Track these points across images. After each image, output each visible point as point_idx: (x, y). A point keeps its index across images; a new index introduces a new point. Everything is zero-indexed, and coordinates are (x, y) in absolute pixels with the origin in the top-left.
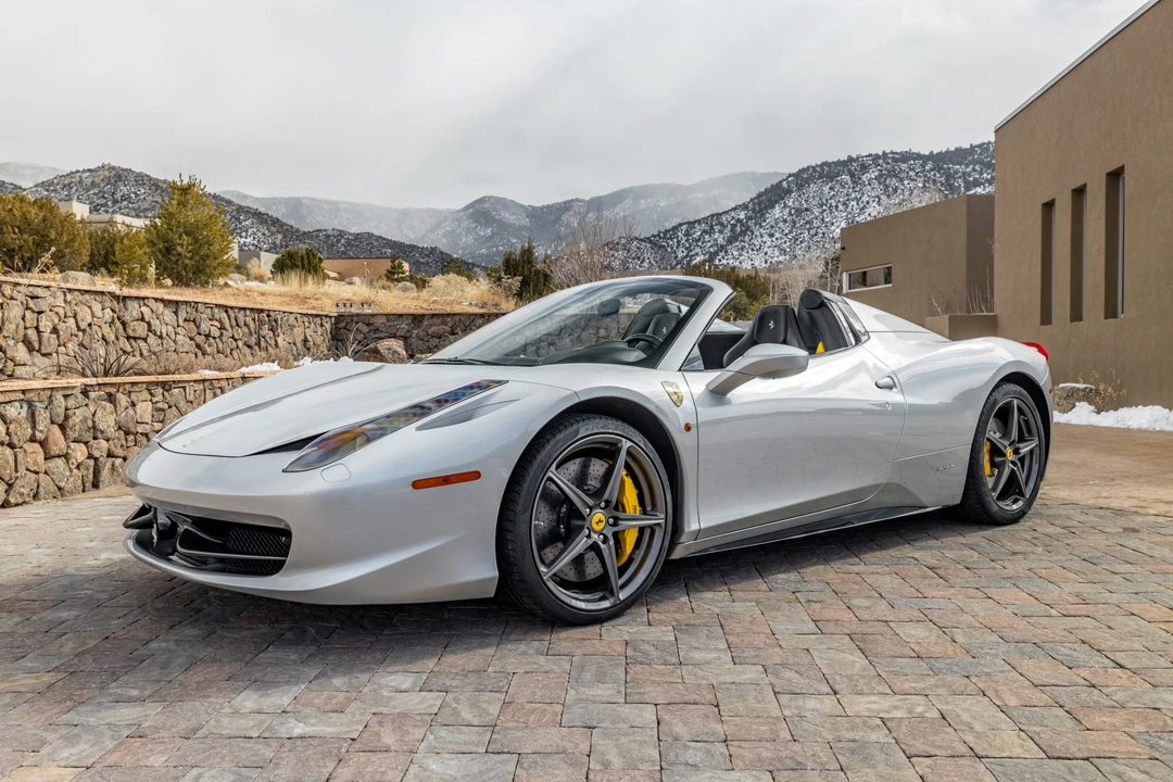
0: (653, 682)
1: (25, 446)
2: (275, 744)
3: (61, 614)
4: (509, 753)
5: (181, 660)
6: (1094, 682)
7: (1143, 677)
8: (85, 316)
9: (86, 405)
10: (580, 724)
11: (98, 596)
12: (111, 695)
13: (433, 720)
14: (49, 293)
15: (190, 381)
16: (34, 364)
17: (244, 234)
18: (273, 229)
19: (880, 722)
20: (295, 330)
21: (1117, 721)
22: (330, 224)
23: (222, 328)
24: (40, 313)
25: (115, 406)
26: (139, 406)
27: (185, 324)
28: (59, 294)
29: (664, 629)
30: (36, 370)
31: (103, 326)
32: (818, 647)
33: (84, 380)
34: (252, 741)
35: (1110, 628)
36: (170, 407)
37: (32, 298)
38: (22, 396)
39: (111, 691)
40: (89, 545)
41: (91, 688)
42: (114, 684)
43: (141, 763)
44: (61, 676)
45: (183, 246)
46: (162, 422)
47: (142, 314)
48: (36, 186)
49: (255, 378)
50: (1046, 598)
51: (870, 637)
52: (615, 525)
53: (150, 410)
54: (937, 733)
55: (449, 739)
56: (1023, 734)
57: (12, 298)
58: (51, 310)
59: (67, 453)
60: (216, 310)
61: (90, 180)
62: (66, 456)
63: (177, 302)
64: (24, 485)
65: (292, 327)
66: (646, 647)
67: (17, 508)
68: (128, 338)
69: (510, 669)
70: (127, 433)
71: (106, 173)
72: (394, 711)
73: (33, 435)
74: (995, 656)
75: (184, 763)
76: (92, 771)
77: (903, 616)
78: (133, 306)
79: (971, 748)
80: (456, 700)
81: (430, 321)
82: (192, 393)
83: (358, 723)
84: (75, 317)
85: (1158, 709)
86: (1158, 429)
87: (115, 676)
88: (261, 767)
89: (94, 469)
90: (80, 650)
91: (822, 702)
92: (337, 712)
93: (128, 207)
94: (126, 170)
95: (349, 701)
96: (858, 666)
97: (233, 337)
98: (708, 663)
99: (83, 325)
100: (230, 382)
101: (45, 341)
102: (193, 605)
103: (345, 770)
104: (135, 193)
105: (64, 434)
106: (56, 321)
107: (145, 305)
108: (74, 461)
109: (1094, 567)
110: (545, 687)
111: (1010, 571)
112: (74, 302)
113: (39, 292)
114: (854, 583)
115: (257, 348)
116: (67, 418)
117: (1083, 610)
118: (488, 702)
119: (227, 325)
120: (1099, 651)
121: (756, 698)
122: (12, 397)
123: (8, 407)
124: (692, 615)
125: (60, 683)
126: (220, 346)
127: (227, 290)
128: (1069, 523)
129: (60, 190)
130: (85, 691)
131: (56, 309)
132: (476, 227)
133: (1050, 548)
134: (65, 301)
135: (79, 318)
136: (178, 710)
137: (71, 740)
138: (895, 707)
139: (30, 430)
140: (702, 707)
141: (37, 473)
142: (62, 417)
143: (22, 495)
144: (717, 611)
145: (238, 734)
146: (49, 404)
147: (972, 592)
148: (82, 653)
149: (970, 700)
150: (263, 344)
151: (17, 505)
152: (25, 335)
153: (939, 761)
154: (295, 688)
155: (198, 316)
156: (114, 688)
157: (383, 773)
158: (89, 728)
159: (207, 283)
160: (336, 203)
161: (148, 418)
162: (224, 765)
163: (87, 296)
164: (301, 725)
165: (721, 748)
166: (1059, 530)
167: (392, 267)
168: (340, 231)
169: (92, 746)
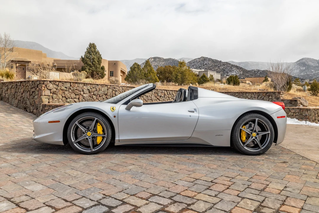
18: (240, 70)
22: (255, 68)
23: (165, 95)
24: (116, 91)
28: (121, 87)
48: (188, 62)
57: (110, 88)
60: (163, 91)
61: (199, 61)
71: (202, 59)
94: (206, 58)
97: (168, 97)
104: (208, 63)
129: (192, 63)
152: (113, 95)
155: (158, 92)
163: (128, 88)
167: (265, 80)
168: (258, 70)
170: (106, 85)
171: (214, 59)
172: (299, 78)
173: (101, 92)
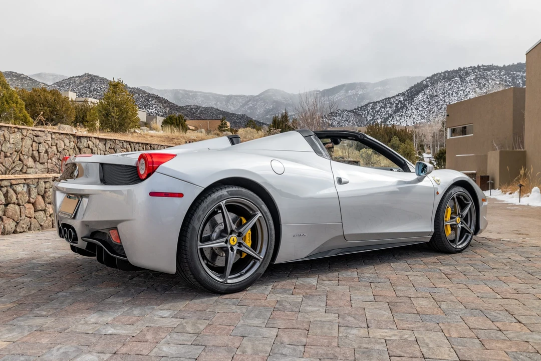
0: (282, 319)
1: (25, 205)
2: (98, 337)
3: (24, 280)
4: (201, 345)
5: (69, 301)
6: (501, 328)
7: (528, 327)
8: (61, 145)
10: (240, 335)
11: (43, 272)
12: (34, 314)
13: (172, 330)
14: (44, 134)
16: (36, 168)
17: (151, 108)
18: (165, 105)
19: (384, 341)
21: (502, 346)
22: (192, 102)
24: (40, 143)
27: (109, 150)
28: (49, 135)
29: (298, 296)
30: (37, 170)
31: (70, 150)
32: (370, 307)
33: (54, 175)
34: (89, 335)
35: (524, 305)
37: (36, 136)
38: (24, 182)
39: (35, 312)
40: (46, 250)
41: (26, 310)
42: (37, 309)
43: (37, 341)
44: (15, 305)
45: (115, 113)
47: (89, 145)
48: (54, 84)
50: (498, 290)
51: (398, 304)
54: (409, 347)
55: (176, 338)
56: (452, 349)
57: (26, 136)
58: (45, 142)
59: (45, 209)
60: (125, 144)
61: (79, 81)
62: (45, 211)
63: (106, 139)
64: (24, 223)
66: (286, 304)
67: (20, 234)
69: (217, 310)
71: (87, 78)
72: (156, 326)
73: (29, 200)
74: (457, 315)
75: (55, 342)
76: (15, 343)
77: (419, 295)
78: (84, 141)
79: (423, 355)
80: (187, 322)
83: (138, 330)
84: (56, 146)
85: (528, 342)
87: (38, 306)
88: (89, 346)
91: (359, 331)
92: (130, 325)
93: (96, 95)
94: (96, 76)
95: (138, 320)
96: (385, 316)
98: (312, 312)
99: (60, 150)
101: (41, 157)
102: (84, 278)
103: (125, 348)
104: (100, 88)
105: (44, 200)
106: (47, 147)
107: (90, 140)
108: (48, 213)
109: (532, 276)
110: (230, 319)
112: (56, 139)
113: (39, 134)
114: (403, 280)
116: (45, 192)
117: (515, 296)
118: (201, 324)
120: (512, 315)
121: (328, 328)
122: (19, 181)
123: (17, 186)
125: (14, 308)
127: (135, 134)
128: (530, 256)
129: (65, 86)
130: (23, 312)
131: (47, 142)
132: (265, 104)
133: (512, 267)
134: (52, 138)
135: (58, 146)
136: (61, 321)
137: (10, 331)
138: (394, 335)
139: (27, 198)
140: (301, 330)
141: (30, 218)
142: (43, 192)
143: (23, 228)
144: (328, 289)
145: (83, 332)
146: (37, 186)
147: (461, 286)
148: (28, 296)
149: (434, 333)
151: (20, 232)
152: (32, 154)
153: (403, 358)
154: (115, 314)
155: (116, 146)
156: (37, 311)
157: (141, 350)
158: (20, 327)
159: (126, 131)
160: (196, 92)
162: (73, 344)
163: (62, 136)
164: (112, 329)
165: (302, 348)
166: (523, 259)
167: (221, 125)
168: (198, 106)
169: (19, 333)
170: (18, 129)
172: (264, 122)
173: (8, 145)
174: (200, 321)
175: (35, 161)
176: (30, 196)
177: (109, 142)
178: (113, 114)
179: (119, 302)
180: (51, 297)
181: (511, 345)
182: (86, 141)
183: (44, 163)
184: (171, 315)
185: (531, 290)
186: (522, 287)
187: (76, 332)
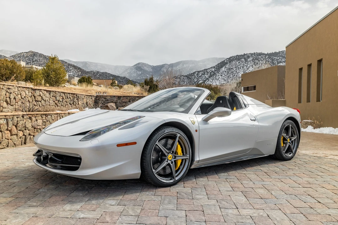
0: (185, 204)
1: (5, 132)
2: (75, 220)
3: (14, 181)
4: (143, 224)
5: (48, 195)
6: (312, 207)
7: (326, 205)
8: (23, 94)
9: (23, 120)
10: (164, 216)
11: (25, 176)
12: (28, 205)
13: (121, 214)
14: (13, 88)
15: (53, 114)
16: (8, 108)
17: (70, 72)
18: (78, 70)
19: (250, 217)
20: (84, 100)
21: (318, 218)
23: (63, 99)
24: (11, 93)
25: (31, 121)
26: (38, 121)
27: (52, 98)
28: (16, 88)
29: (188, 189)
30: (9, 109)
31: (29, 97)
32: (233, 195)
33: (23, 113)
34: (69, 219)
35: (316, 191)
36: (47, 121)
37: (8, 89)
38: (5, 117)
39: (28, 203)
40: (23, 161)
41: (22, 202)
42: (29, 201)
43: (36, 224)
44: (14, 199)
45: (52, 75)
46: (45, 125)
47: (40, 94)
48: (11, 56)
49: (72, 113)
50: (298, 182)
51: (248, 192)
52: (175, 158)
53: (41, 122)
54: (266, 220)
55: (125, 220)
56: (291, 221)
57: (3, 89)
58: (14, 93)
59: (17, 134)
60: (61, 94)
61: (26, 55)
63: (50, 91)
64: (5, 142)
65: (83, 99)
66: (183, 194)
68: (36, 101)
69: (144, 199)
70: (35, 128)
71: (31, 53)
72: (110, 211)
73: (8, 128)
74: (283, 199)
77: (257, 186)
80: (128, 208)
81: (123, 98)
82: (54, 117)
83: (99, 214)
84: (21, 94)
85: (330, 215)
86: (331, 134)
87: (29, 199)
89: (25, 139)
90: (19, 191)
91: (233, 211)
92: (93, 211)
93: (37, 63)
94: (37, 53)
95: (97, 207)
96: (244, 201)
97: (66, 101)
98: (201, 199)
99: (23, 97)
100: (65, 114)
101: (12, 101)
102: (53, 179)
104: (39, 59)
105: (17, 128)
106: (15, 95)
107: (41, 91)
108: (19, 136)
109: (312, 173)
110: (154, 205)
111: (288, 174)
112: (20, 90)
113: (10, 87)
114: (243, 176)
115: (73, 105)
117: (309, 186)
118: (137, 209)
119: (64, 98)
120: (313, 198)
121: (214, 209)
122: (2, 117)
123: (1, 120)
124: (196, 185)
125: (13, 201)
126: (62, 104)
127: (65, 88)
128: (305, 160)
129: (17, 58)
130: (20, 203)
131: (15, 92)
132: (137, 71)
133: (300, 168)
134: (18, 90)
135: (22, 95)
136: (47, 209)
137: (16, 217)
138: (254, 213)
139: (6, 127)
140: (199, 212)
141: (8, 139)
142: (16, 123)
143: (3, 146)
144: (204, 184)
145: (64, 217)
146: (12, 120)
147: (277, 180)
148: (20, 192)
149: (276, 211)
150: (75, 103)
151: (2, 148)
152: (6, 100)
154: (81, 204)
155: (56, 95)
156: (29, 203)
158: (21, 214)
159: (59, 86)
160: (97, 63)
161: (41, 124)
163: (24, 89)
164: (83, 214)
165: (204, 224)
166: (303, 162)
168: (98, 71)
169: (22, 219)
171: (47, 55)
174: (136, 207)
175: (7, 103)
176: (8, 126)
177: (52, 92)
178: (51, 75)
179: (80, 195)
180: (35, 192)
181: (322, 217)
182: (38, 92)
183: (13, 105)
184: (116, 203)
185: (316, 182)
186: (310, 180)
187: (60, 217)
